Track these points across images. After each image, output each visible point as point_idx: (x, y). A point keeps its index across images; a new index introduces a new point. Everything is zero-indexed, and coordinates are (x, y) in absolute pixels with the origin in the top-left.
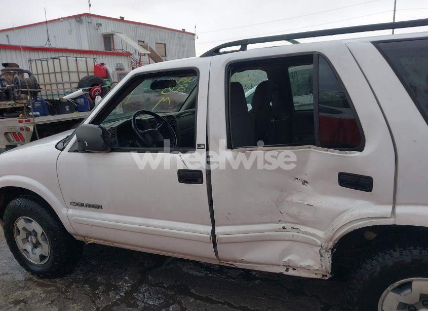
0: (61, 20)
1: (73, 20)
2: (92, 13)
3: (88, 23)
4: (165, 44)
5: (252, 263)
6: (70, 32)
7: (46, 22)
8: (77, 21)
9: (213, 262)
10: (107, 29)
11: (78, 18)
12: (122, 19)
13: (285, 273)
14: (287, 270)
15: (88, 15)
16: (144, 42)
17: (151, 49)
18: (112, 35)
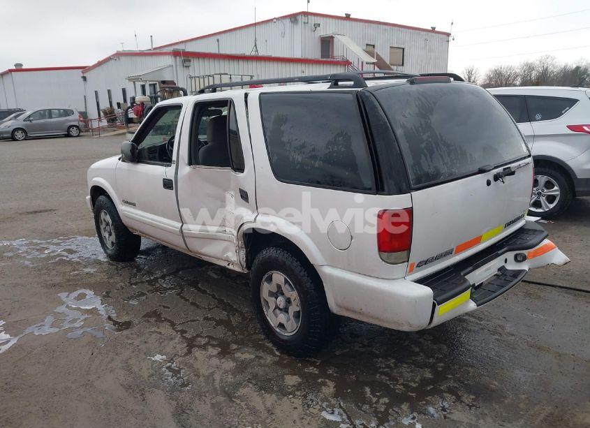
0: (275, 20)
1: (288, 20)
2: (309, 11)
3: (305, 23)
4: (403, 49)
5: (210, 256)
6: (283, 35)
7: (255, 24)
8: (292, 22)
9: (183, 251)
10: (326, 29)
11: (293, 18)
12: (348, 17)
13: (228, 267)
14: (229, 264)
15: (305, 14)
16: (374, 46)
17: (378, 55)
18: (332, 37)
